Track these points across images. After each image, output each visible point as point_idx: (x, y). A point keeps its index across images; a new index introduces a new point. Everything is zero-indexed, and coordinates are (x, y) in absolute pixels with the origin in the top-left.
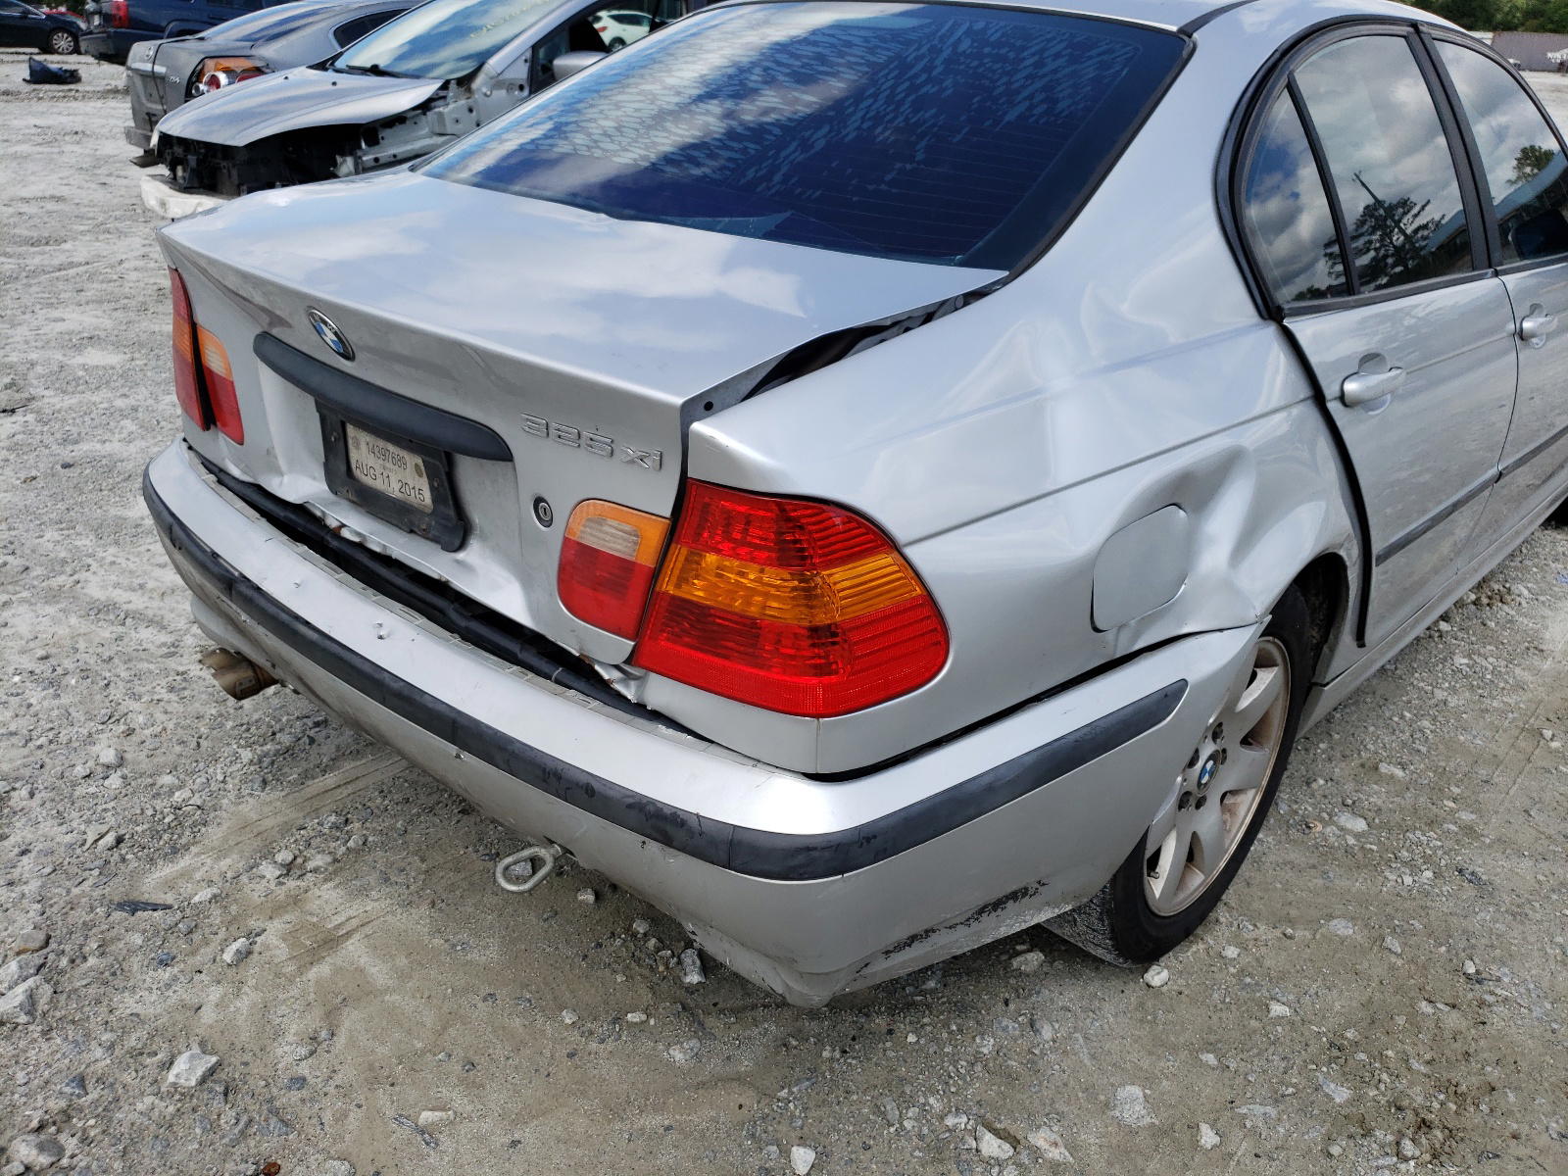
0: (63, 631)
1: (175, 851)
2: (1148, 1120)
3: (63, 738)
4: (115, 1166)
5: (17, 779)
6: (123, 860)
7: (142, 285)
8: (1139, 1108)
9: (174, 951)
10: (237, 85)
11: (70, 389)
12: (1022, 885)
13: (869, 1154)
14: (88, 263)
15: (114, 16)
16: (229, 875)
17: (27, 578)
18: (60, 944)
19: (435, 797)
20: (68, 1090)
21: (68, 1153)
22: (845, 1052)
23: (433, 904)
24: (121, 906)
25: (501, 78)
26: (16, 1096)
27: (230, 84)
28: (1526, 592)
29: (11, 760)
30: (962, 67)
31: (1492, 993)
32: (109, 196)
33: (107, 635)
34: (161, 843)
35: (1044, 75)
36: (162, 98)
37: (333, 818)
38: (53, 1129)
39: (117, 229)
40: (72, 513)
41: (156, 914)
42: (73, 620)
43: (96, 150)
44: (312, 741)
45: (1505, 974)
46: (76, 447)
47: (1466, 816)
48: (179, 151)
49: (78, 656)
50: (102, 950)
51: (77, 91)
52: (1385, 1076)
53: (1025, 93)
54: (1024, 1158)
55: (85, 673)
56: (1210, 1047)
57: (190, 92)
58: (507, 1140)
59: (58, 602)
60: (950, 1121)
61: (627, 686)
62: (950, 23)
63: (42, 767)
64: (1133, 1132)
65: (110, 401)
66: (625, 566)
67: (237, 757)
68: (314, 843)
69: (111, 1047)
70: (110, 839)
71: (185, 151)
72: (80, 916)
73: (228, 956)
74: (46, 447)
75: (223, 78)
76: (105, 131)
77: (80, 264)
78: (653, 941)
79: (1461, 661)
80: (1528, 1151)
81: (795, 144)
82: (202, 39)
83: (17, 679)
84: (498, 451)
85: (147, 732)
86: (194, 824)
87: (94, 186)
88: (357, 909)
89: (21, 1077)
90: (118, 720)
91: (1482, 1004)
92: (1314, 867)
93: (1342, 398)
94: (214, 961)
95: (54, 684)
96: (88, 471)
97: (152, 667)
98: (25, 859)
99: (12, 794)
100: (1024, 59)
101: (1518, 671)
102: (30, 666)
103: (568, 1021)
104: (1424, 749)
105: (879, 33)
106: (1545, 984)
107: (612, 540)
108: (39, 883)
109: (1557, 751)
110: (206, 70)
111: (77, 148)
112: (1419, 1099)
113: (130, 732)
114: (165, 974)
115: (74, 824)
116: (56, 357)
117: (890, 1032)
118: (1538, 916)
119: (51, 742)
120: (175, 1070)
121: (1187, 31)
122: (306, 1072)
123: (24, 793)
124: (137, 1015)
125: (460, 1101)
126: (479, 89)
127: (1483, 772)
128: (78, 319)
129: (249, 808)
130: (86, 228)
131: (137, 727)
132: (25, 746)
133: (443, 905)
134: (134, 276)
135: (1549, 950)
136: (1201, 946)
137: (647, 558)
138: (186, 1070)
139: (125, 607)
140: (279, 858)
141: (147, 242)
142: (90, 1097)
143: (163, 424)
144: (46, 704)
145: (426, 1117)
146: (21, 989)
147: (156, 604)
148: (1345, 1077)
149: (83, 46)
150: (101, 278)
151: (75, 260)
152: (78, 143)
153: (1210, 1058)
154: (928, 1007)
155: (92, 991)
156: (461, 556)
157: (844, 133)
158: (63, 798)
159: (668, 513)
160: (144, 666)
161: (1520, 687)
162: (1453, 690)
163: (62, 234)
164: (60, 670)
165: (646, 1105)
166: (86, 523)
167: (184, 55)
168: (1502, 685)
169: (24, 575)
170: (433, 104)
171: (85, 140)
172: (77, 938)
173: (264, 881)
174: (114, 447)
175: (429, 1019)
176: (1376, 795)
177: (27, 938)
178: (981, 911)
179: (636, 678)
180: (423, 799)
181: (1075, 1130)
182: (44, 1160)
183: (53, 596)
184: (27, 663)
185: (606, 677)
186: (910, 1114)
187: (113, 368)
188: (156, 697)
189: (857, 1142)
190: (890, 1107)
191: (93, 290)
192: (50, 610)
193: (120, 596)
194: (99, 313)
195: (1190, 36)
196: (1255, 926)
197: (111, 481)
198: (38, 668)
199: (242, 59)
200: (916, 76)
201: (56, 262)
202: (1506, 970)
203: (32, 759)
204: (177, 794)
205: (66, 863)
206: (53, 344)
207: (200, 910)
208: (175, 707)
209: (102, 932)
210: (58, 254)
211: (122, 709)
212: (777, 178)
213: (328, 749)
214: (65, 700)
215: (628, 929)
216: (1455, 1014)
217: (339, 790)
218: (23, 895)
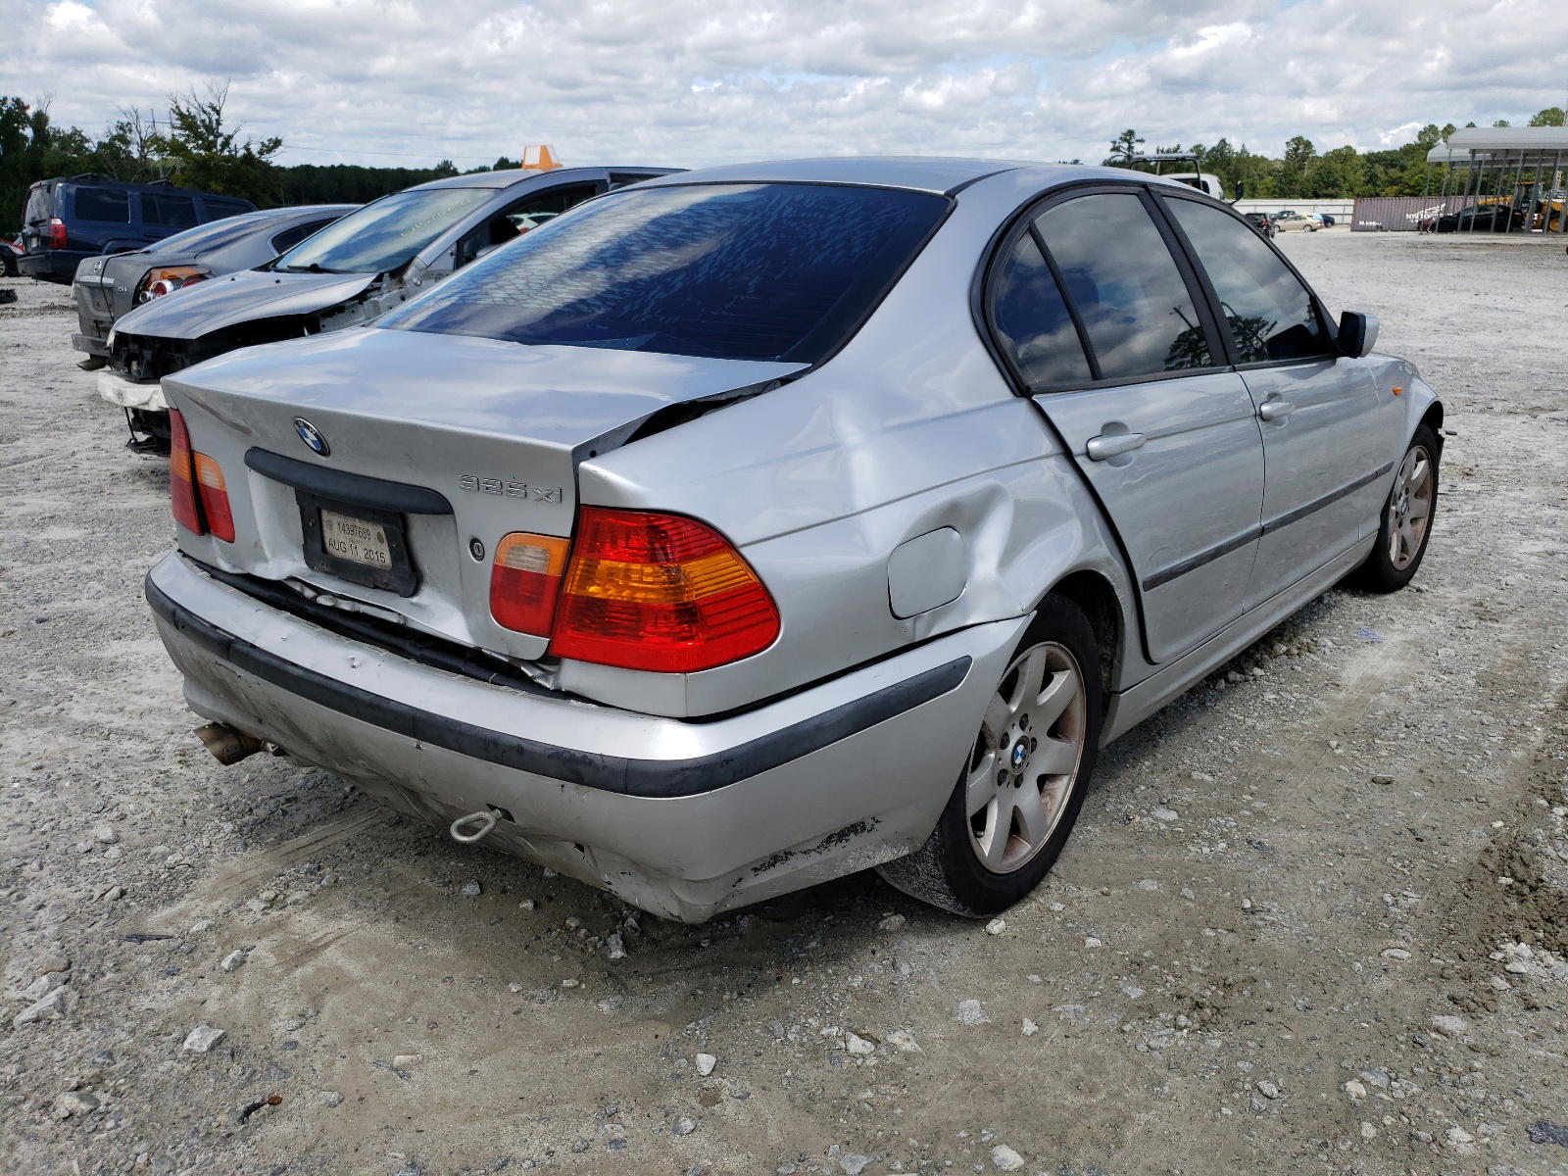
0: (52, 748)
1: (171, 899)
2: (983, 1020)
3: (64, 826)
4: (144, 1107)
5: (26, 857)
6: (128, 906)
7: (95, 471)
8: (976, 1014)
9: (179, 965)
10: (183, 290)
11: (37, 560)
12: (860, 819)
13: (759, 1059)
14: (41, 456)
15: (53, 238)
16: (221, 912)
17: (16, 710)
18: (81, 966)
19: (394, 846)
20: (100, 1060)
21: (102, 1103)
22: (742, 994)
23: (397, 920)
24: (129, 938)
25: (429, 269)
26: (56, 1069)
27: (175, 290)
28: (1330, 644)
29: (19, 844)
30: (785, 227)
31: (1262, 919)
32: (56, 398)
33: (93, 747)
34: (159, 893)
35: (845, 230)
36: (109, 306)
37: (308, 865)
38: (89, 1088)
39: (66, 426)
40: (51, 657)
41: (159, 942)
42: (61, 739)
43: (39, 360)
44: (285, 813)
45: (1274, 906)
46: (48, 606)
47: (1259, 805)
48: (133, 347)
49: (69, 765)
50: (117, 967)
51: (14, 309)
52: (1170, 978)
53: (829, 243)
54: (883, 1051)
55: (76, 776)
56: (1034, 971)
57: (137, 299)
58: (467, 1070)
59: (45, 726)
60: (824, 1032)
61: (547, 680)
62: (777, 198)
63: (47, 847)
64: (970, 1029)
65: (75, 567)
66: (540, 579)
67: (220, 829)
68: (292, 885)
69: (133, 1031)
70: (115, 891)
71: (140, 347)
72: (94, 947)
73: (226, 964)
74: (20, 608)
75: (168, 285)
76: (46, 343)
77: (35, 458)
78: (583, 931)
79: (1270, 696)
80: (1279, 1019)
81: (659, 287)
82: (148, 252)
83: (16, 785)
84: (440, 507)
85: (138, 817)
86: (187, 879)
87: (40, 391)
88: (333, 927)
89: (58, 1056)
90: (111, 810)
91: (1254, 927)
92: (1132, 846)
93: (1087, 454)
94: (214, 969)
95: (51, 786)
96: (62, 624)
97: (137, 769)
98: (41, 912)
99: (24, 867)
100: (830, 219)
101: (1316, 701)
102: (27, 776)
103: (514, 990)
104: (1231, 761)
105: (725, 206)
106: (1306, 912)
107: (530, 560)
108: (56, 928)
109: (1340, 756)
110: (153, 278)
111: (18, 359)
112: (1196, 991)
113: (123, 817)
114: (175, 981)
115: (82, 885)
116: (21, 535)
117: (779, 979)
118: (1307, 868)
119: (53, 829)
120: (189, 1039)
121: (951, 194)
122: (298, 1038)
123: (35, 865)
124: (153, 1010)
125: (426, 1049)
126: (411, 280)
127: (1278, 774)
128: (36, 503)
129: (234, 864)
130: (37, 427)
131: (128, 813)
132: (30, 833)
133: (406, 920)
134: (87, 465)
135: (1312, 889)
136: (1034, 904)
137: (555, 571)
138: (198, 1039)
139: (108, 726)
140: (263, 896)
141: (96, 436)
142: (118, 1066)
143: (127, 583)
144: (44, 802)
145: (400, 1060)
146: (52, 994)
147: (135, 722)
148: (1140, 982)
149: (20, 267)
150: (56, 468)
151: (29, 454)
152: (21, 355)
153: (1036, 978)
154: (811, 960)
155: (112, 995)
156: (415, 600)
157: (696, 278)
158: (68, 867)
159: (568, 534)
160: (130, 769)
161: (1318, 712)
162: (1262, 718)
163: (15, 433)
164: (54, 777)
165: (579, 1040)
166: (65, 664)
167: (131, 267)
168: (1301, 712)
169: (12, 707)
170: (369, 295)
171: (26, 351)
172: (96, 961)
173: (251, 914)
174: (85, 603)
175: (398, 996)
176: (1187, 795)
177: (53, 962)
178: (829, 840)
179: (552, 673)
180: (384, 848)
181: (924, 1030)
182: (85, 1107)
183: (41, 722)
184: (24, 773)
185: (530, 675)
186: (793, 1030)
187: (76, 541)
188: (142, 791)
189: (751, 1052)
190: (778, 1027)
191: (49, 478)
192: (40, 732)
193: (102, 718)
194: (58, 497)
195: (953, 198)
196: (1079, 888)
197: (84, 631)
198: (35, 776)
199: (187, 268)
200: (751, 235)
201: (11, 457)
202: (1276, 904)
203: (38, 842)
204: (169, 858)
205: (78, 911)
206: (16, 524)
207: (197, 936)
208: (160, 796)
209: (116, 956)
210: (11, 450)
211: (114, 801)
212: (646, 311)
213: (299, 819)
214: (62, 798)
215: (563, 926)
216: (1231, 936)
217: (311, 847)
218: (44, 937)
